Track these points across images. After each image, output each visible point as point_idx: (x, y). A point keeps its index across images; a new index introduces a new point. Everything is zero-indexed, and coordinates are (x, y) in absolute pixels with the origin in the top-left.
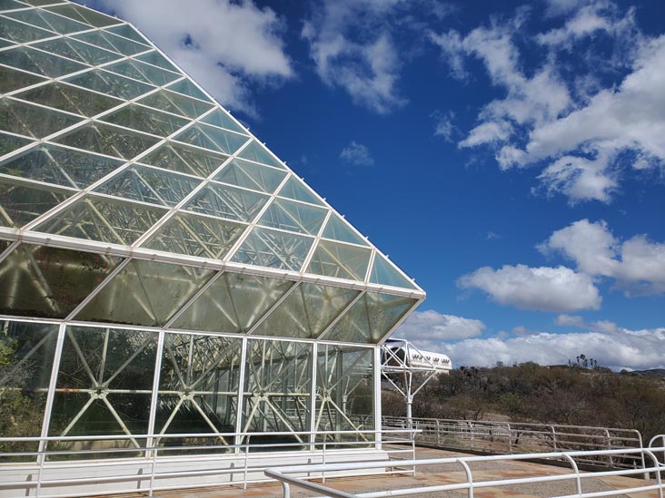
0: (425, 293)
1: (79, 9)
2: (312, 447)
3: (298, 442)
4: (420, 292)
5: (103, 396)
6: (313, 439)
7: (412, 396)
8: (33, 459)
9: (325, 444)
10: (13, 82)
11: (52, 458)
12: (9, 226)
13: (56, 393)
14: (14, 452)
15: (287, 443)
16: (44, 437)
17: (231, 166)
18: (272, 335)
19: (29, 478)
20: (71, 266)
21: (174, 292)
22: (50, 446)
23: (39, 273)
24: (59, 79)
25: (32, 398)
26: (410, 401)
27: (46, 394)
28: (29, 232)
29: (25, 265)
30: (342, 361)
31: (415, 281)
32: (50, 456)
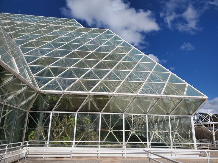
0: (208, 97)
1: (97, 30)
2: (172, 147)
3: (167, 146)
4: (206, 97)
5: (112, 132)
6: (172, 145)
7: (215, 132)
8: (97, 147)
9: (175, 147)
10: (84, 55)
11: (102, 147)
12: (87, 91)
13: (101, 131)
14: (93, 145)
15: (163, 146)
16: (99, 141)
17: (138, 65)
18: (155, 114)
19: (97, 152)
20: (101, 98)
21: (125, 104)
22: (101, 144)
23: (94, 101)
24: (93, 51)
25: (96, 132)
26: (214, 134)
27: (99, 131)
28: (91, 92)
29: (91, 99)
30: (181, 121)
31: (203, 93)
32: (101, 146)
